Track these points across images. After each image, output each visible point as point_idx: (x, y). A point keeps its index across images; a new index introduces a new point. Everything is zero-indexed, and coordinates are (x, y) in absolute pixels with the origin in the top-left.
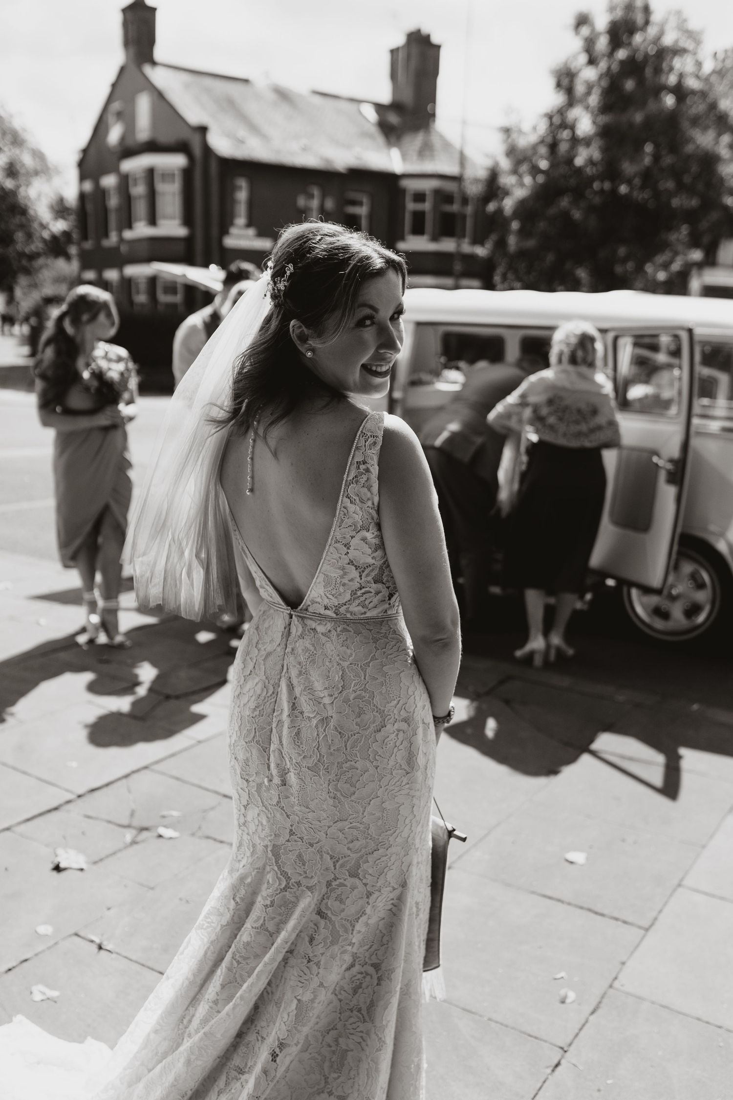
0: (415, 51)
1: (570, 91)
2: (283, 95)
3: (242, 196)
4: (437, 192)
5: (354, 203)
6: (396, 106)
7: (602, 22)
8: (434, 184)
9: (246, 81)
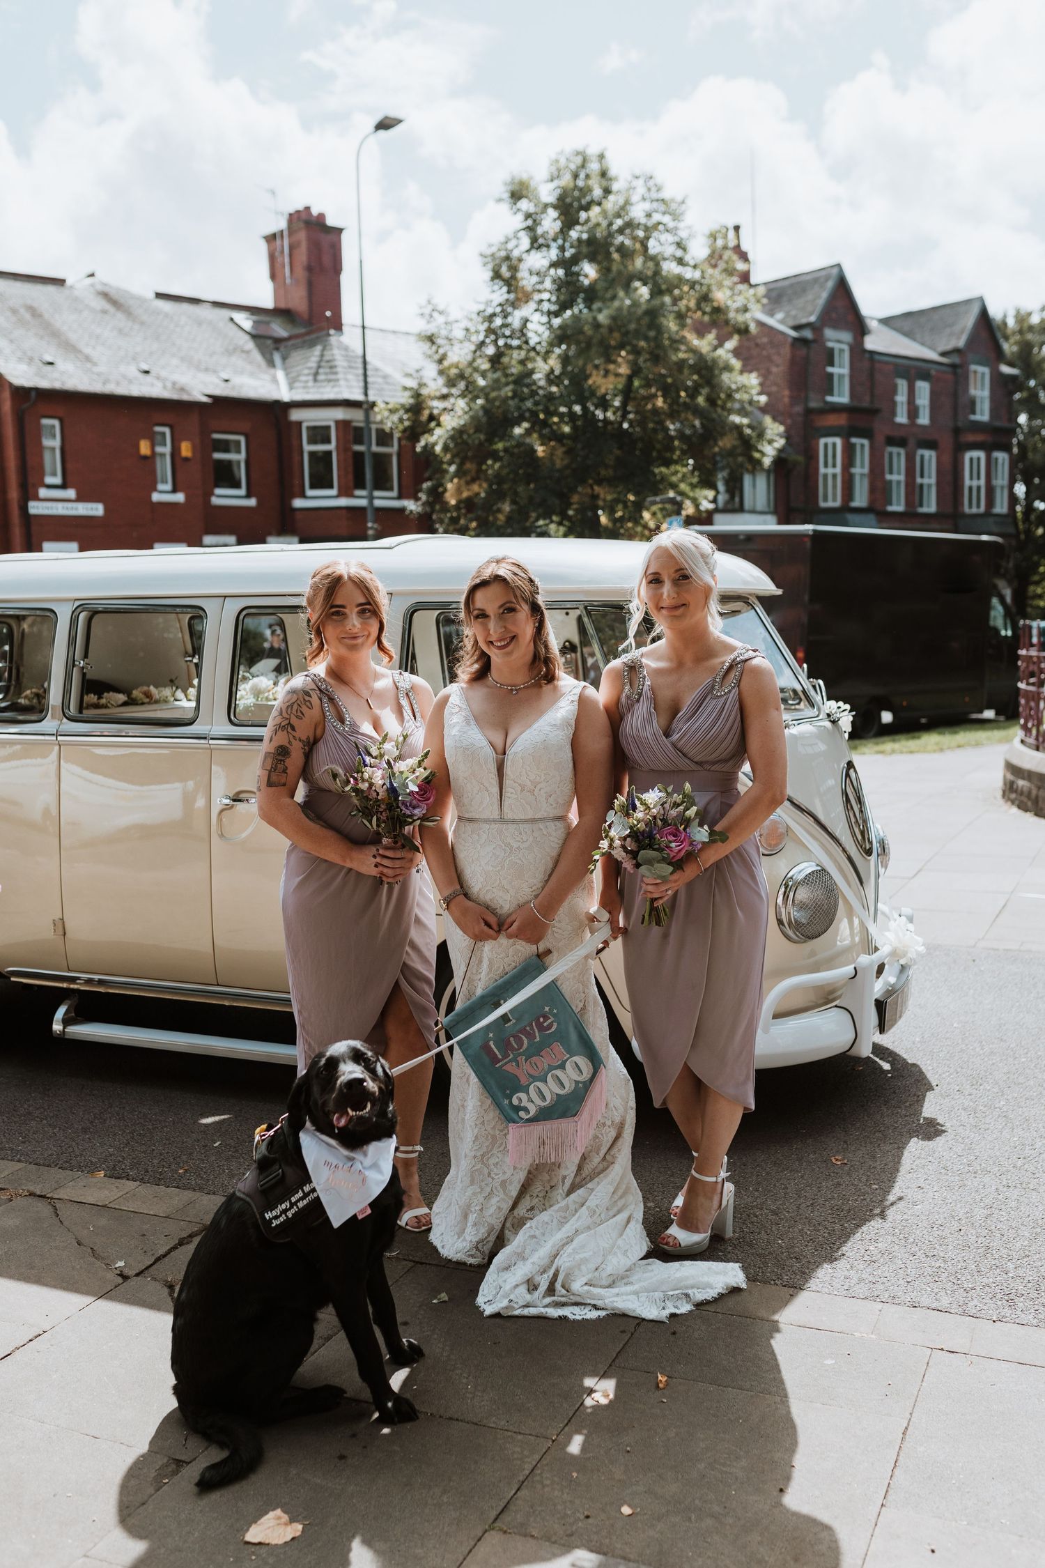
0: (302, 236)
1: (511, 283)
2: (113, 300)
3: (52, 443)
4: (343, 425)
5: (225, 446)
6: (281, 313)
7: (548, 193)
8: (340, 414)
9: (60, 282)
